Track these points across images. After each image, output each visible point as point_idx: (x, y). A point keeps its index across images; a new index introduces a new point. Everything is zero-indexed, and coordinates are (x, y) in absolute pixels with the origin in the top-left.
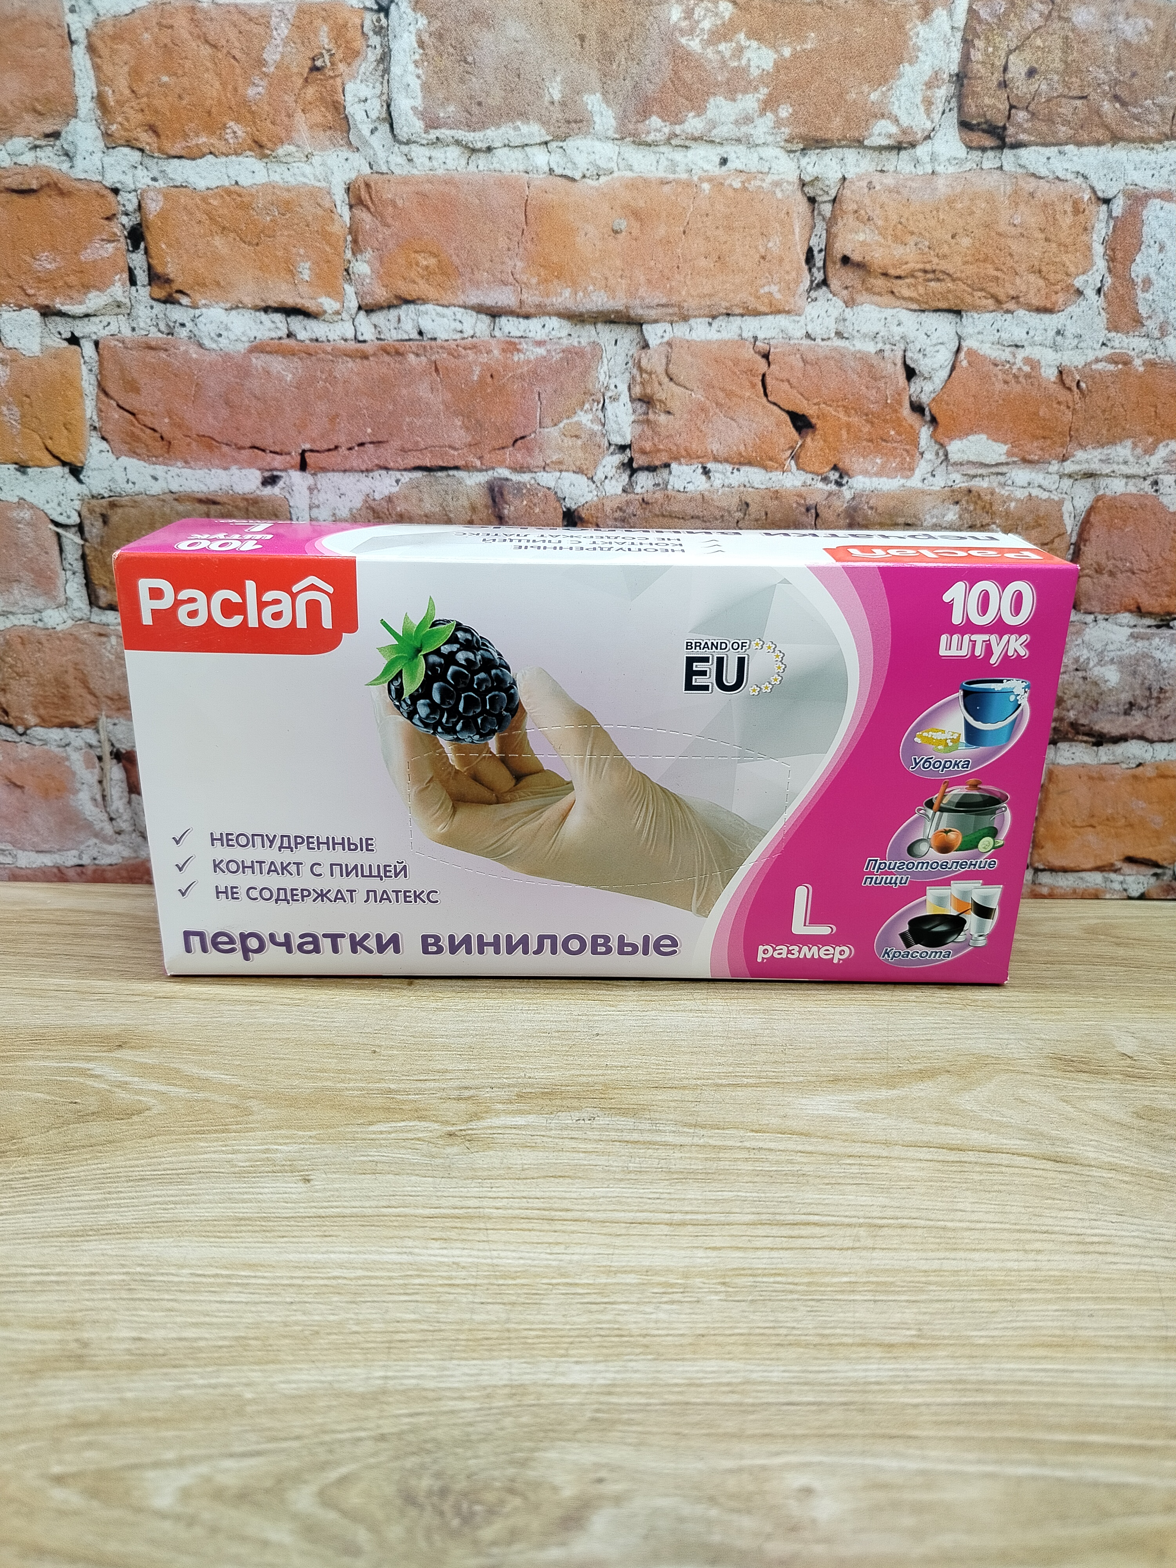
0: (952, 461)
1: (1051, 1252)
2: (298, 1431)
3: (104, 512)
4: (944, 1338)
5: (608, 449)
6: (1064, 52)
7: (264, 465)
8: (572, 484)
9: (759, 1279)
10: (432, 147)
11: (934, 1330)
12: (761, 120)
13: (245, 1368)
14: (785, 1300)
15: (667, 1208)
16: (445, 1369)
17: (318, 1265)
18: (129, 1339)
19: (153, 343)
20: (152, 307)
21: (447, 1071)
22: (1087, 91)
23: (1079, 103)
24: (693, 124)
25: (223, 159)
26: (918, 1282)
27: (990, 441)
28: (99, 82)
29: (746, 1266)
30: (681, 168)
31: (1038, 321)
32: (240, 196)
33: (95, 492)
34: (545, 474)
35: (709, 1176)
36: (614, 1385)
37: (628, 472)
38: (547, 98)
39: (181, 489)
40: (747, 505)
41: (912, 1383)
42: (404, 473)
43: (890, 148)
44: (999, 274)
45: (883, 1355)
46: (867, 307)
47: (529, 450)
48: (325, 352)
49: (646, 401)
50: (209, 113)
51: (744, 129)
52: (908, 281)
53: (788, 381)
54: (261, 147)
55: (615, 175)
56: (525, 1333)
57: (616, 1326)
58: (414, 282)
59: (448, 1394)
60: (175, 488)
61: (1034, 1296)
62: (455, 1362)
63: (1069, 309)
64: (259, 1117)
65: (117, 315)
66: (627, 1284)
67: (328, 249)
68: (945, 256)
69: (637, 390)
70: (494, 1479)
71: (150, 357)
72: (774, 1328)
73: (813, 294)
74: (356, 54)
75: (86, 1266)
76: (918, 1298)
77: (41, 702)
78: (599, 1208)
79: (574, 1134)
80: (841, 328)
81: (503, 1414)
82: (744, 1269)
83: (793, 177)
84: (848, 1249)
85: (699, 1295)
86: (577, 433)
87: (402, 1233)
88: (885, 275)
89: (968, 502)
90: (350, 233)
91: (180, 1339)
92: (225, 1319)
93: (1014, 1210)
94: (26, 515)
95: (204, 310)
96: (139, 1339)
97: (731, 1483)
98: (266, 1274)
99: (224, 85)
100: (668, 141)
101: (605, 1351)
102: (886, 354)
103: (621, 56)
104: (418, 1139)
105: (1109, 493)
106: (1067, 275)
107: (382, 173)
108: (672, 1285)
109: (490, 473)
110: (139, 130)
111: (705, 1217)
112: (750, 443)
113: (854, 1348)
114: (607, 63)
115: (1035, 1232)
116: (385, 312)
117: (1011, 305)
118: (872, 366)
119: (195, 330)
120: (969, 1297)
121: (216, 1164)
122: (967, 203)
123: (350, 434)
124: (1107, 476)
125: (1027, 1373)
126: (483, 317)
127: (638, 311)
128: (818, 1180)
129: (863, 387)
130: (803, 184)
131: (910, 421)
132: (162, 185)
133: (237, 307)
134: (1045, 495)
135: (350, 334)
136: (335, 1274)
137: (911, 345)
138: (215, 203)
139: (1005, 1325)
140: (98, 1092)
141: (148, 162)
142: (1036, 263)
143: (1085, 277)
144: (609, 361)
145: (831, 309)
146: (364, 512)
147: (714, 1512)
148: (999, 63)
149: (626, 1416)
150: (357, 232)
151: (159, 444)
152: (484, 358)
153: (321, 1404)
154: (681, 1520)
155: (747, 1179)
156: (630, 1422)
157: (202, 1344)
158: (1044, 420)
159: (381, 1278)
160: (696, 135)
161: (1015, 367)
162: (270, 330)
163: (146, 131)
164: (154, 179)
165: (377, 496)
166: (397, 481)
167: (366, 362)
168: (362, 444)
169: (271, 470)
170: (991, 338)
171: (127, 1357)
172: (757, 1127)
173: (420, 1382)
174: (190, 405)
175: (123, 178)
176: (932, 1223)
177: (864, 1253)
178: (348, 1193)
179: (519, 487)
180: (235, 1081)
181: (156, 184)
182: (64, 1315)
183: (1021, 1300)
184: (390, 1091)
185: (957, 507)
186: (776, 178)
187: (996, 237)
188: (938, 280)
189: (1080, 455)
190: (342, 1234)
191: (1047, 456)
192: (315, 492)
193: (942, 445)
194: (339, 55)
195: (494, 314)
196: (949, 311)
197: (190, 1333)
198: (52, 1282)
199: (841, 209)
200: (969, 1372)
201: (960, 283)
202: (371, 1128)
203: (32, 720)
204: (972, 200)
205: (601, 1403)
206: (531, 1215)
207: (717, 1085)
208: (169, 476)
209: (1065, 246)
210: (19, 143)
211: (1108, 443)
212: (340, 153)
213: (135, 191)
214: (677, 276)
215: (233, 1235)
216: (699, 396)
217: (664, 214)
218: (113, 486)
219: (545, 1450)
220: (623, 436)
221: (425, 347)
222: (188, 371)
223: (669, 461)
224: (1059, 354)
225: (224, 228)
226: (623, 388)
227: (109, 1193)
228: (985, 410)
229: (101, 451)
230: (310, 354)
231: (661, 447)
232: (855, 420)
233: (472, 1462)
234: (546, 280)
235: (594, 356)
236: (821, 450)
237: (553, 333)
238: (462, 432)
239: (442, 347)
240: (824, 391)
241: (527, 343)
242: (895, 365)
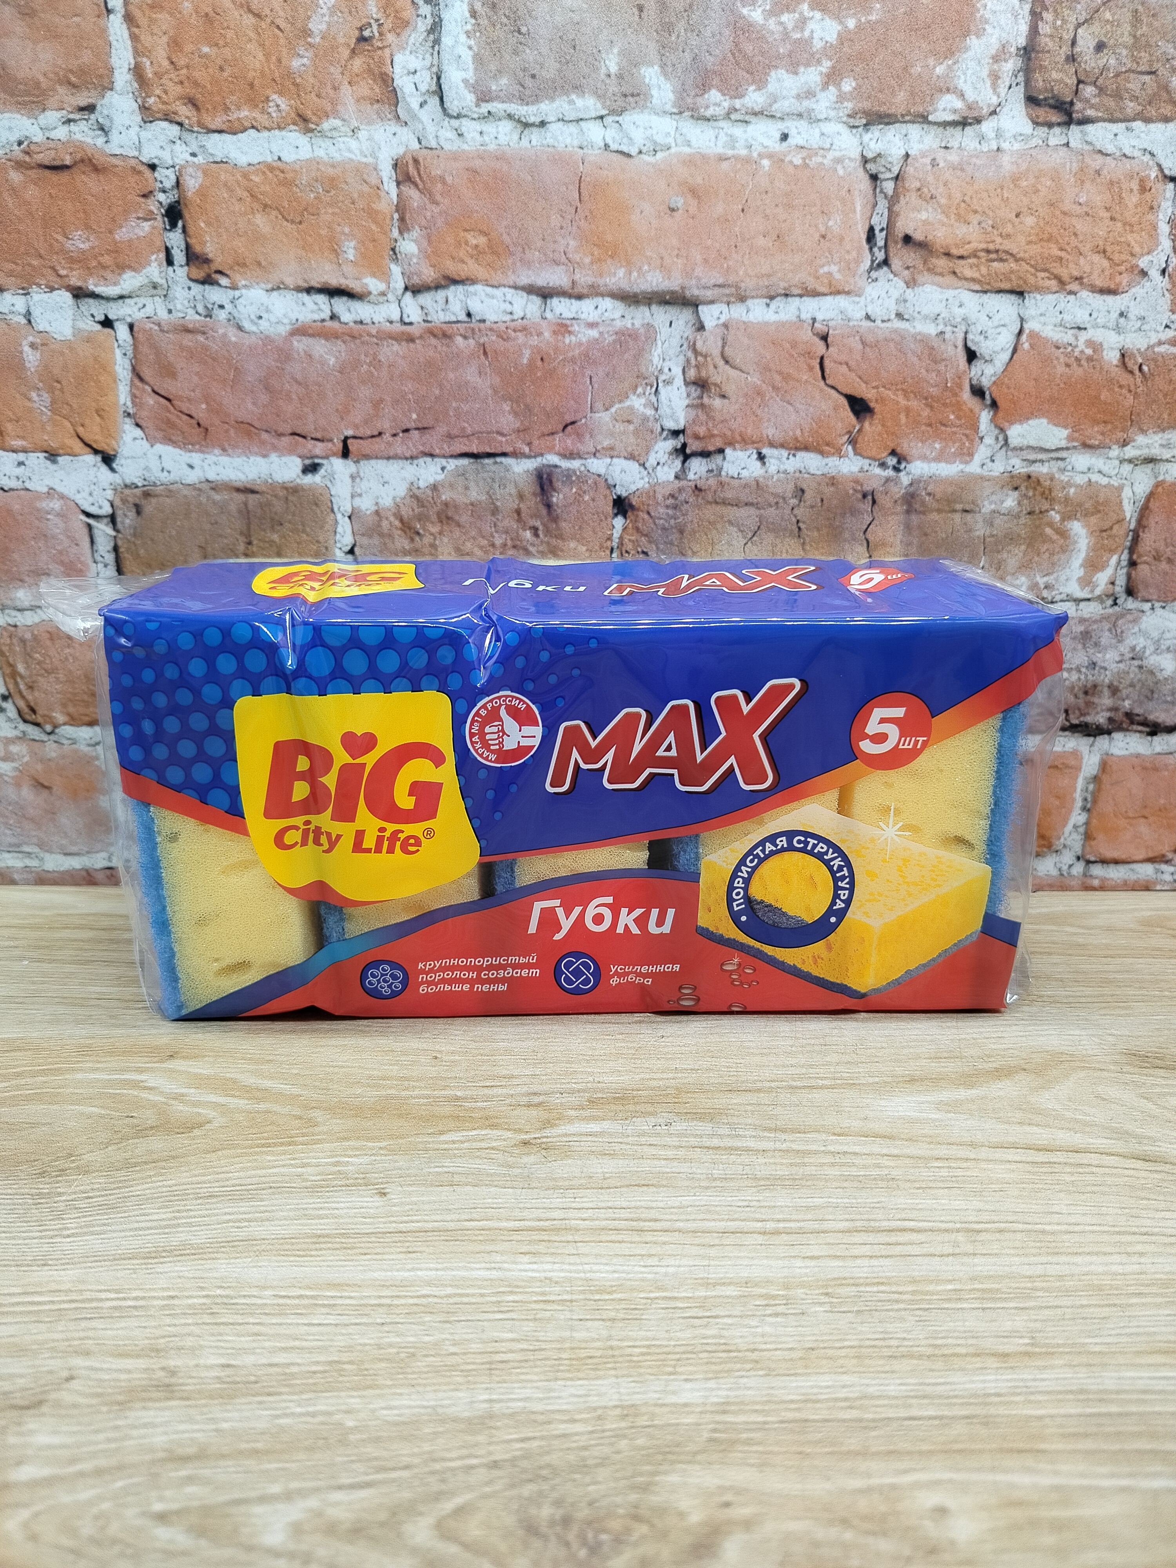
0: (1012, 446)
1: (1154, 1254)
2: (406, 1460)
3: (138, 501)
4: (1059, 1346)
5: (661, 434)
6: (1134, 26)
7: (305, 452)
8: (623, 471)
9: (862, 1289)
10: (483, 122)
11: (1047, 1338)
12: (823, 94)
13: (343, 1394)
14: (892, 1310)
15: (758, 1216)
16: (551, 1390)
17: (405, 1283)
18: (218, 1366)
19: (191, 326)
20: (189, 288)
21: (512, 1077)
22: (1156, 66)
23: (1147, 78)
24: (754, 98)
25: (266, 134)
26: (1025, 1288)
27: (1050, 426)
28: (136, 53)
29: (847, 1275)
30: (740, 144)
31: (1101, 302)
32: (283, 172)
33: (128, 482)
34: (595, 461)
35: (797, 1182)
36: (728, 1403)
37: (681, 458)
38: (603, 71)
39: (218, 478)
40: (803, 491)
41: (1032, 1393)
42: (450, 460)
43: (954, 124)
44: (1063, 254)
45: (999, 1365)
46: (928, 288)
47: (580, 436)
48: (370, 335)
49: (701, 384)
50: (252, 85)
51: (806, 103)
52: (970, 261)
53: (847, 364)
54: (305, 120)
55: (673, 150)
56: (629, 1351)
57: (722, 1341)
58: (463, 262)
59: (558, 1417)
60: (212, 476)
61: (1144, 1300)
62: (560, 1383)
63: (1133, 290)
64: (325, 1129)
65: (152, 296)
66: (728, 1297)
67: (374, 227)
68: (1008, 236)
69: (692, 373)
70: (617, 1506)
71: (187, 340)
72: (884, 1339)
73: (874, 274)
74: (406, 24)
75: (163, 1289)
76: (1027, 1305)
77: (71, 700)
78: (688, 1217)
79: (653, 1141)
80: (901, 310)
81: (616, 1436)
82: (845, 1279)
83: (855, 154)
84: (948, 1255)
85: (804, 1307)
86: (629, 418)
87: (489, 1248)
88: (948, 254)
89: (1027, 488)
90: (397, 211)
91: (271, 1365)
92: (315, 1343)
93: (1111, 1211)
94: (56, 505)
95: (244, 291)
96: (229, 1366)
97: (863, 1504)
98: (353, 1294)
99: (267, 56)
100: (727, 116)
101: (714, 1367)
102: (947, 336)
103: (681, 26)
104: (493, 1148)
105: (1169, 479)
106: (1132, 255)
107: (431, 149)
108: (774, 1297)
109: (539, 459)
110: (178, 103)
111: (798, 1225)
112: (807, 428)
113: (968, 1359)
114: (666, 35)
115: (1134, 1233)
116: (433, 293)
117: (1074, 286)
118: (933, 348)
119: (234, 312)
120: (1078, 1303)
121: (287, 1178)
122: (1032, 180)
123: (395, 420)
124: (1167, 461)
125: (1148, 1382)
126: (534, 298)
127: (694, 292)
128: (908, 1185)
129: (923, 371)
130: (865, 161)
131: (970, 405)
132: (202, 161)
133: (279, 288)
134: (1104, 481)
135: (396, 316)
136: (424, 1292)
137: (972, 327)
138: (256, 179)
139: (1118, 1331)
140: (154, 1105)
141: (187, 136)
142: (1101, 243)
143: (1150, 257)
144: (663, 343)
145: (891, 290)
146: (407, 501)
147: (848, 1536)
148: (1068, 36)
149: (744, 1436)
150: (404, 209)
151: (198, 430)
152: (534, 341)
153: (427, 1430)
154: (816, 1544)
155: (835, 1184)
156: (749, 1442)
157: (295, 1369)
158: (1105, 403)
159: (473, 1295)
160: (757, 109)
161: (1077, 350)
162: (312, 312)
163: (185, 104)
164: (194, 155)
165: (422, 484)
166: (443, 469)
167: (411, 345)
168: (406, 431)
169: (312, 458)
170: (1054, 320)
171: (218, 1386)
172: (837, 1130)
173: (527, 1405)
174: (229, 390)
175: (160, 153)
176: (1030, 1227)
177: (965, 1259)
178: (427, 1207)
179: (569, 474)
180: (295, 1091)
181: (195, 160)
182: (146, 1342)
183: (1131, 1305)
184: (458, 1098)
185: (1016, 493)
186: (838, 154)
187: (1061, 216)
188: (1001, 260)
189: (1141, 439)
190: (427, 1250)
191: (1107, 441)
192: (358, 480)
193: (1002, 430)
194: (388, 25)
195: (545, 294)
196: (1012, 292)
197: (281, 1358)
198: (130, 1307)
199: (904, 187)
200: (1089, 1381)
201: (1023, 263)
202: (443, 1138)
203: (60, 718)
204: (1037, 178)
205: (719, 1423)
206: (620, 1227)
207: (792, 1087)
208: (205, 465)
209: (1131, 226)
210: (52, 117)
211: (1169, 428)
212: (387, 128)
213: (173, 167)
214: (734, 256)
215: (313, 1253)
216: (755, 379)
217: (722, 191)
218: (147, 475)
219: (665, 1473)
220: (677, 421)
221: (473, 330)
222: (226, 354)
223: (723, 446)
224: (1122, 337)
225: (266, 206)
226: (677, 371)
227: (179, 1211)
228: (1046, 394)
229: (135, 439)
230: (354, 337)
231: (716, 432)
232: (914, 404)
233: (591, 1488)
234: (599, 260)
235: (647, 338)
236: (880, 434)
237: (606, 314)
238: (511, 418)
239: (491, 330)
240: (884, 374)
241: (579, 325)
242: (956, 347)
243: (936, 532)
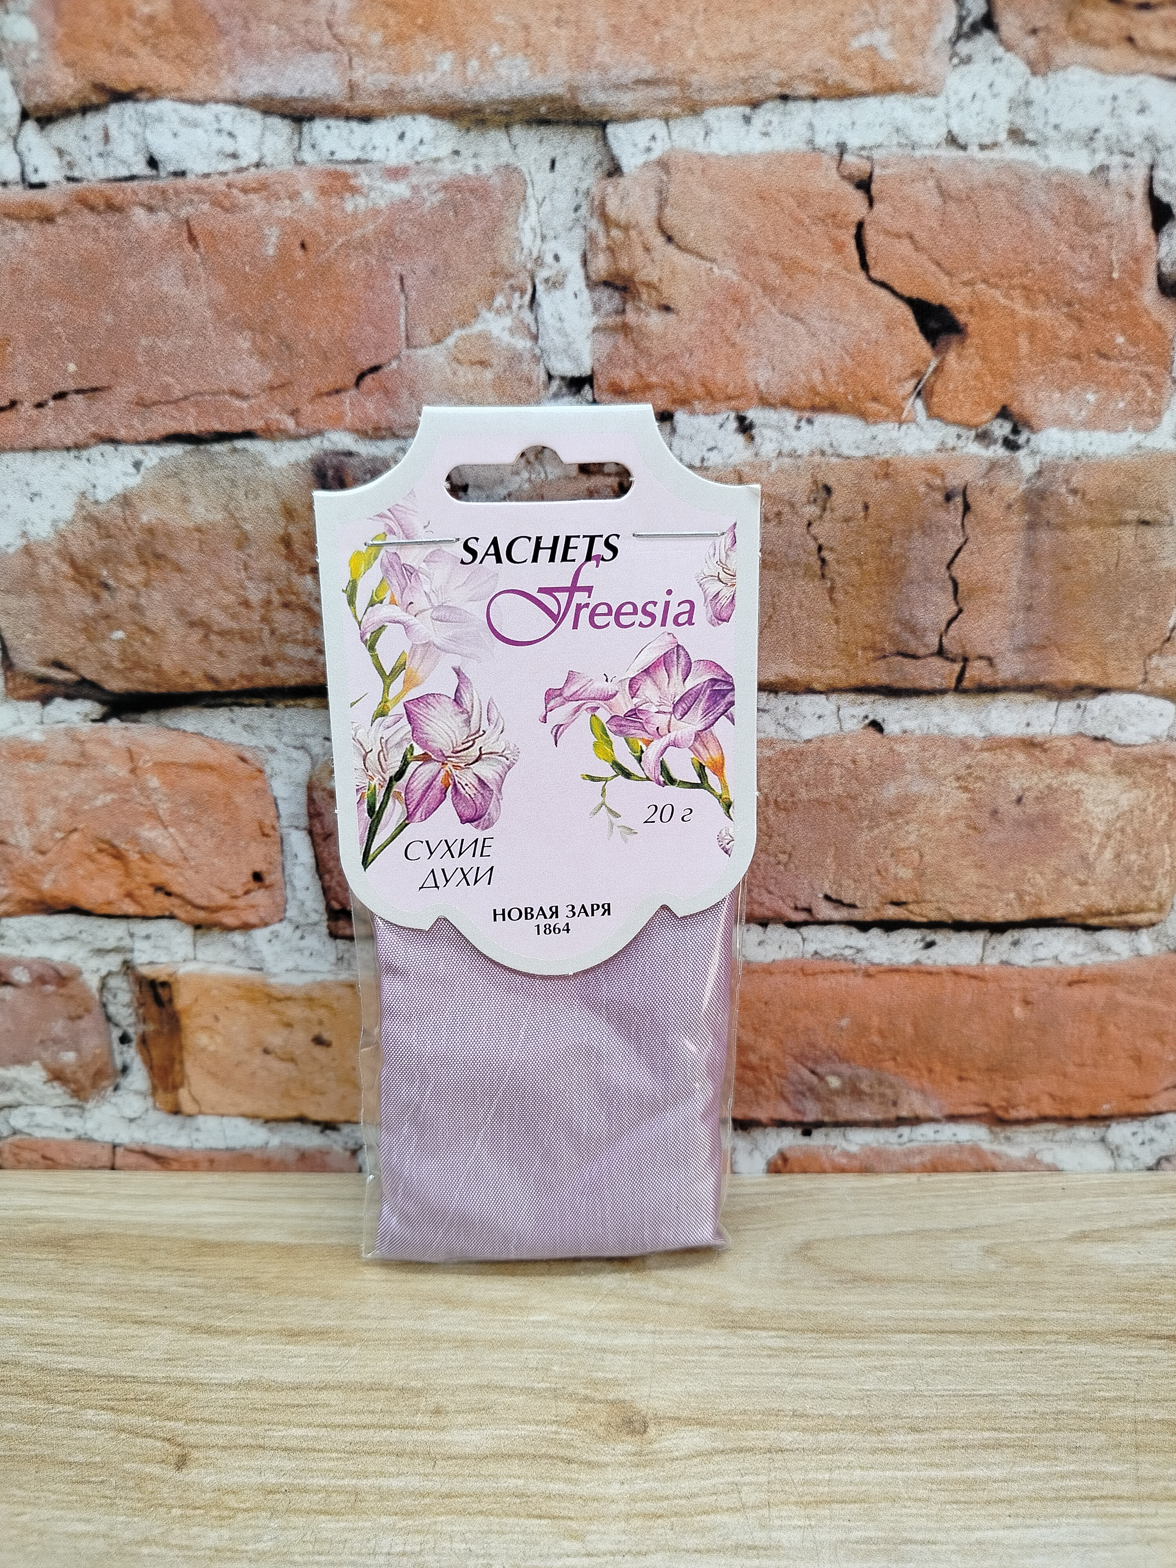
5: (546, 387)
40: (828, 490)
42: (148, 449)
46: (1076, 74)
47: (389, 394)
49: (621, 285)
52: (1165, 11)
53: (911, 237)
58: (128, 53)
69: (601, 264)
73: (964, 47)
80: (1020, 122)
86: (483, 359)
102: (1113, 175)
109: (317, 442)
112: (834, 367)
116: (77, 120)
118: (1083, 201)
123: (35, 376)
126: (276, 122)
127: (595, 96)
129: (1063, 247)
131: (1157, 315)
135: (12, 172)
137: (1166, 154)
144: (540, 205)
145: (1000, 81)
146: (79, 527)
152: (284, 209)
165: (102, 495)
166: (137, 465)
167: (50, 229)
168: (60, 396)
179: (375, 469)
195: (298, 114)
214: (675, 17)
216: (727, 272)
220: (575, 363)
221: (163, 192)
223: (669, 407)
226: (571, 260)
231: (653, 382)
232: (1045, 315)
234: (401, 37)
235: (508, 195)
236: (977, 377)
237: (423, 149)
238: (254, 363)
239: (198, 190)
240: (984, 256)
241: (369, 175)
242: (1130, 196)
243: (1086, 563)
